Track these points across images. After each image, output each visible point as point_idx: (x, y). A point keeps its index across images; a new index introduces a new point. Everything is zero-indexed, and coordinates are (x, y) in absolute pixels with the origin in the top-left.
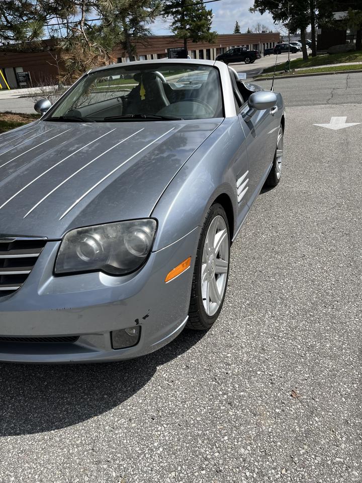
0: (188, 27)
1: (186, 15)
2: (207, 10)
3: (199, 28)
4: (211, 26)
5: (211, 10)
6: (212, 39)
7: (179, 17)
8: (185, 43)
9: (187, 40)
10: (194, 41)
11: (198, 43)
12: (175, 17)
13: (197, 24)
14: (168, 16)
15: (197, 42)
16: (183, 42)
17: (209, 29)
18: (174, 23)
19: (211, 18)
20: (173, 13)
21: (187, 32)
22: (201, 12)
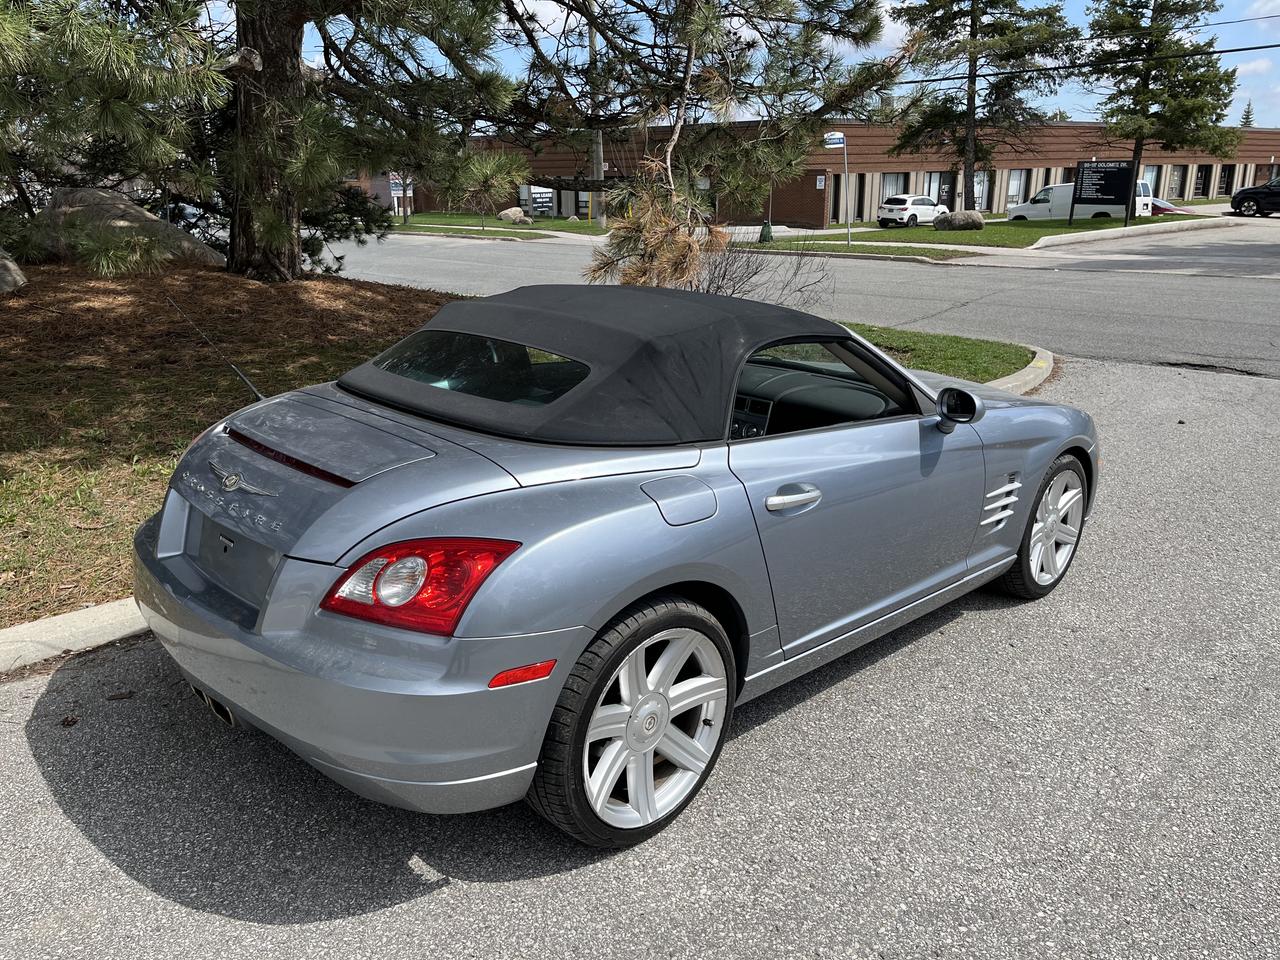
0: (1154, 108)
1: (1156, 79)
2: (1222, 70)
3: (1188, 113)
4: (1225, 113)
5: (1234, 71)
6: (1221, 143)
7: (1133, 82)
8: (1137, 152)
9: (1145, 142)
10: (1165, 147)
11: (1178, 153)
12: (1120, 82)
13: (1181, 105)
14: (1098, 79)
15: (1174, 150)
16: (1133, 147)
17: (1220, 117)
18: (1112, 98)
19: (1231, 90)
20: (1115, 73)
21: (1146, 123)
22: (1202, 75)
